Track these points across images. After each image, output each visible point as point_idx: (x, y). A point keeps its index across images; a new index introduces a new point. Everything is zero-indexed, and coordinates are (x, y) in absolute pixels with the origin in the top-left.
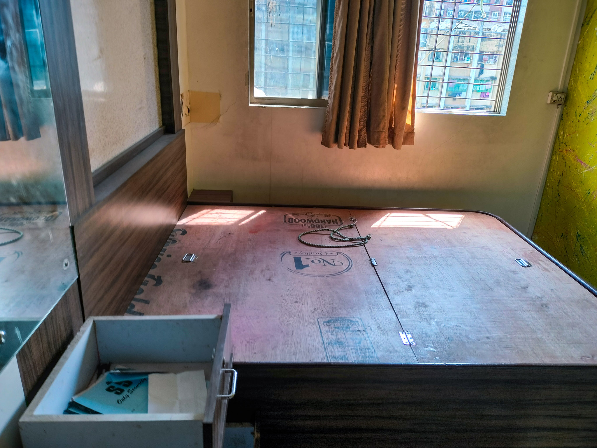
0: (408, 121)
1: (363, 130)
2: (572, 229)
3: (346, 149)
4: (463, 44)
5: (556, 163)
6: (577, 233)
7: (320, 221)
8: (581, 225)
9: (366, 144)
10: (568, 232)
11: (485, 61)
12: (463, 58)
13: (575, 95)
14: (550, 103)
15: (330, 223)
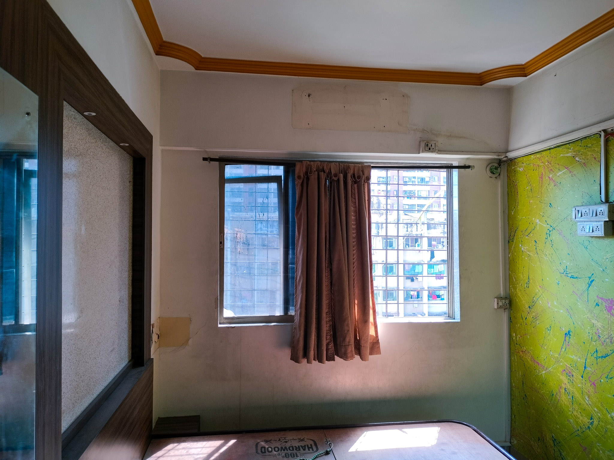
0: (372, 332)
1: (330, 344)
2: (546, 433)
3: (315, 363)
4: (412, 233)
5: (516, 363)
6: (553, 437)
7: (295, 448)
8: (554, 428)
9: (334, 358)
10: (544, 435)
11: (434, 246)
12: (414, 245)
13: (517, 300)
14: (497, 308)
15: (304, 450)
